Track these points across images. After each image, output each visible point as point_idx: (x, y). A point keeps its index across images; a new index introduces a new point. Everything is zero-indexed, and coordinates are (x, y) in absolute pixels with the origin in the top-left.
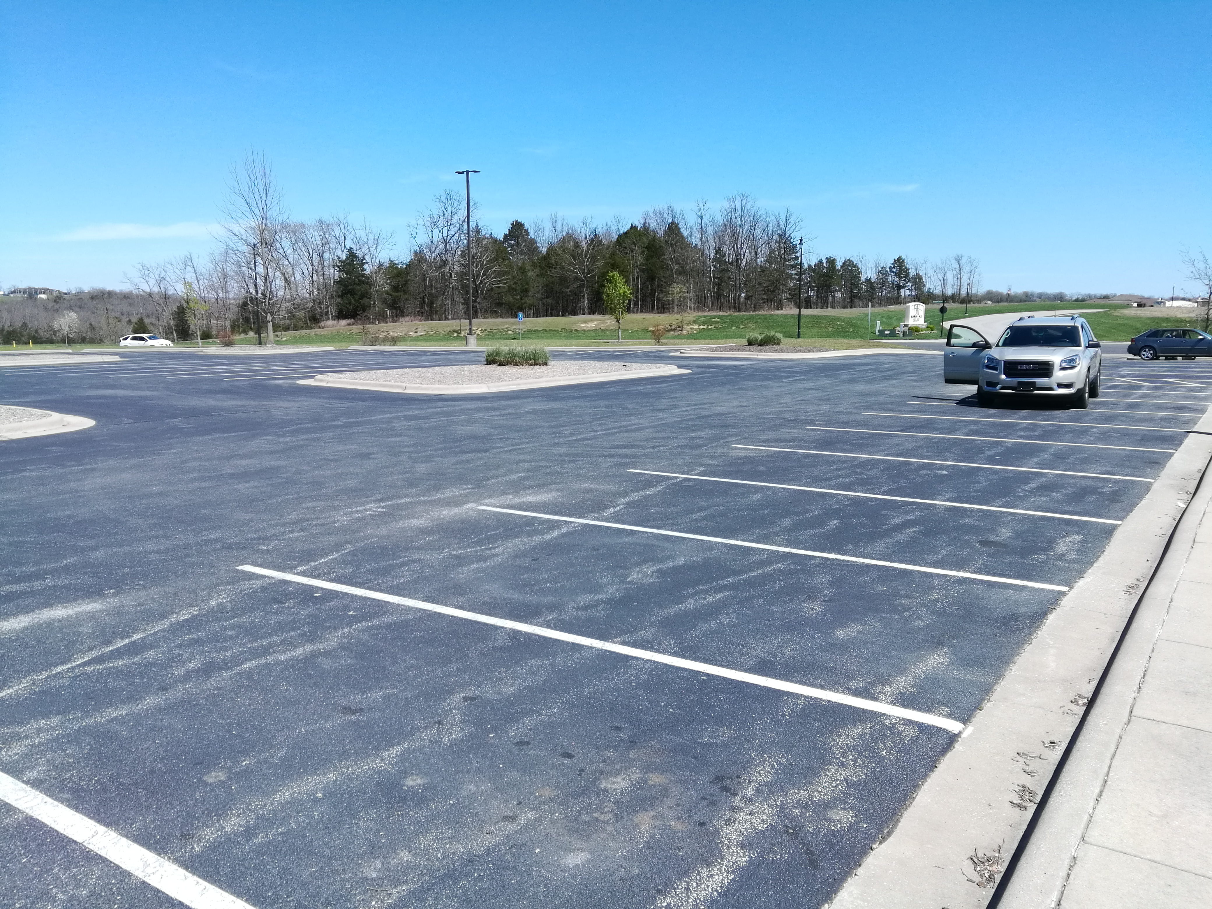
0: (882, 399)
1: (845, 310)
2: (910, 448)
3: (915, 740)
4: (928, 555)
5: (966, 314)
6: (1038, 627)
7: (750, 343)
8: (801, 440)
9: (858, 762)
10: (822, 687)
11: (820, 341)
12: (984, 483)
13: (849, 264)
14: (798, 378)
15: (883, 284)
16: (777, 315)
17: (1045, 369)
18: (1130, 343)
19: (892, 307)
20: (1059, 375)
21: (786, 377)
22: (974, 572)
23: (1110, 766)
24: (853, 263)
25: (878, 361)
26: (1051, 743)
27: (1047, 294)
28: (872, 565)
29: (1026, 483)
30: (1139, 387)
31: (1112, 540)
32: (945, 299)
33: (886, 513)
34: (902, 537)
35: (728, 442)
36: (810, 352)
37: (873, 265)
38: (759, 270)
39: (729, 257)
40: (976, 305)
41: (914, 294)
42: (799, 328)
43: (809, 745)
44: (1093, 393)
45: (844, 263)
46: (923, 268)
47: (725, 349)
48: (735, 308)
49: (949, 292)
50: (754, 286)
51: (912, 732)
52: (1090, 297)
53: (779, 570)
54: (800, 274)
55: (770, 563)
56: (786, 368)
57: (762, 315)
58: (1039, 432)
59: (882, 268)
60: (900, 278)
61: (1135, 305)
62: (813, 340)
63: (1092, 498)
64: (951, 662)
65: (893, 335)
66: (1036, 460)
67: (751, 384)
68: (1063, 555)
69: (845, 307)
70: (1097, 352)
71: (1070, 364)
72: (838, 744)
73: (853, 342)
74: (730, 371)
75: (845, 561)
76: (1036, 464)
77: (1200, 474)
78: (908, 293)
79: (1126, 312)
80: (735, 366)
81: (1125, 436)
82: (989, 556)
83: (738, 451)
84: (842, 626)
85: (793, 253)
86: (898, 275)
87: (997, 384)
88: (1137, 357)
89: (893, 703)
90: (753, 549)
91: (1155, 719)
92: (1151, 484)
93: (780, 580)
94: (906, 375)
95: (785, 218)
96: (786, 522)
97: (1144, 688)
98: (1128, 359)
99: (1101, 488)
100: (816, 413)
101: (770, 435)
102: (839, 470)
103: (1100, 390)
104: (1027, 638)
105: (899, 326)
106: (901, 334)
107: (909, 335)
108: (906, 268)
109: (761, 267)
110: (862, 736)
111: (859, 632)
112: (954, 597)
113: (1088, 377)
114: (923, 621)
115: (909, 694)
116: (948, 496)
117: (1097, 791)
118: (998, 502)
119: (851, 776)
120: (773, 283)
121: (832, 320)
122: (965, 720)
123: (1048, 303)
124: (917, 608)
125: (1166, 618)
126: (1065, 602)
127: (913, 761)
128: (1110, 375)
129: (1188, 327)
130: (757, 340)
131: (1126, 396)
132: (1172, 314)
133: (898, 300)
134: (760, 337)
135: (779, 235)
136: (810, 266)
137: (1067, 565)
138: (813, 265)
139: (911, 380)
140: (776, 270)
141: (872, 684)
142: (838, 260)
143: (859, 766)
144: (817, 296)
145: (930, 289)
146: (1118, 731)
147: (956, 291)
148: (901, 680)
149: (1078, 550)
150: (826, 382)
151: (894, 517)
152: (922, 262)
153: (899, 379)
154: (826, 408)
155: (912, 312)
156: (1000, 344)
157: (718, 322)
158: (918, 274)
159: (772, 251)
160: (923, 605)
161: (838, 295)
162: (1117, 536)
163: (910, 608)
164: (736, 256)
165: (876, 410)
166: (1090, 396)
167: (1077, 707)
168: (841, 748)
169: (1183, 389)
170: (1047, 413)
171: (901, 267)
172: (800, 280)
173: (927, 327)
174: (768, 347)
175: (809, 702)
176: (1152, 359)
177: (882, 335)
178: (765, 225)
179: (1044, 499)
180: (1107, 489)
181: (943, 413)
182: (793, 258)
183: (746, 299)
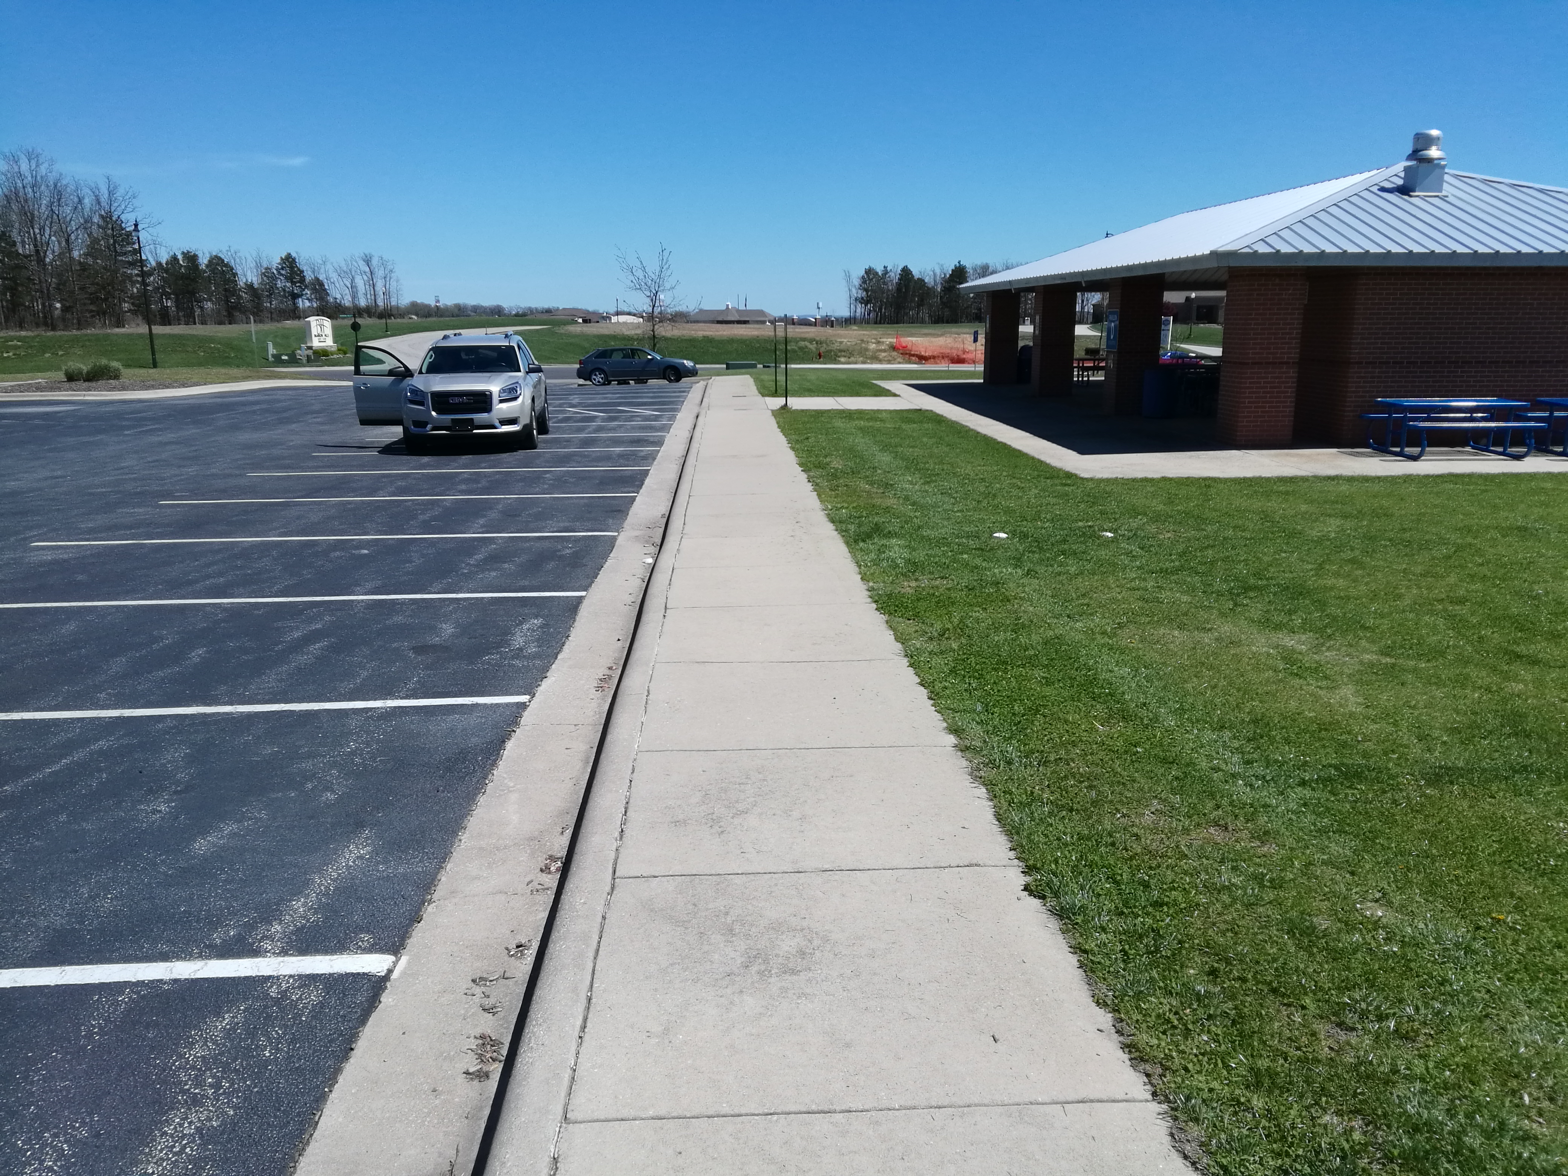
0: (276, 452)
1: (222, 327)
2: (316, 520)
3: (318, 1011)
4: (342, 681)
5: (387, 333)
6: (494, 764)
7: (71, 378)
8: (149, 525)
9: (222, 1087)
10: (164, 957)
11: (184, 373)
12: (418, 561)
13: (216, 262)
14: (148, 428)
15: (272, 291)
16: (117, 335)
17: (482, 401)
18: (578, 366)
19: (288, 323)
20: (502, 409)
21: (128, 428)
22: (407, 697)
23: (594, 971)
24: (223, 261)
25: (271, 397)
26: (518, 947)
27: (482, 306)
28: (257, 714)
29: (470, 555)
30: (592, 419)
31: (577, 618)
32: (358, 312)
33: (280, 624)
34: (303, 659)
35: (25, 539)
36: (168, 387)
37: (253, 265)
38: (78, 268)
39: (24, 246)
40: (399, 320)
41: (315, 305)
42: (153, 354)
43: (136, 1081)
44: (543, 429)
45: (209, 261)
46: (322, 271)
47: (29, 388)
48: (46, 324)
49: (363, 303)
50: (73, 292)
51: (314, 996)
52: (531, 311)
53: (101, 752)
54: (144, 275)
55: (87, 742)
56: (132, 413)
57: (92, 335)
58: (484, 483)
59: (266, 269)
60: (293, 283)
61: (580, 320)
62: (174, 370)
63: (550, 565)
64: (376, 852)
65: (294, 361)
66: (482, 521)
67: (71, 440)
68: (520, 649)
69: (221, 323)
70: (540, 378)
71: (511, 394)
72: (187, 1062)
73: (235, 371)
74: (37, 422)
75: (213, 714)
76: (482, 526)
77: (665, 520)
78: (307, 304)
79: (572, 328)
80: (47, 414)
81: (582, 481)
82: (427, 668)
83: (41, 552)
84: (204, 833)
85: (128, 244)
86: (290, 279)
87: (426, 424)
88: (588, 383)
89: (284, 952)
90: (55, 722)
91: (644, 875)
92: (614, 539)
93: (100, 770)
94: (309, 416)
95: (106, 192)
96: (118, 664)
97: (627, 833)
98: (579, 385)
99: (560, 551)
100: (175, 479)
101: (101, 520)
102: (208, 565)
103: (551, 424)
104: (479, 787)
105: (300, 349)
106: (304, 360)
107: (314, 361)
108: (299, 269)
109: (80, 263)
110: (229, 1033)
111: (233, 835)
112: (378, 741)
113: (533, 409)
114: (333, 791)
115: (309, 928)
116: (369, 586)
117: (579, 1023)
118: (437, 586)
119: (209, 1119)
120: (104, 288)
121: (201, 342)
122: (395, 948)
123: (484, 317)
124: (324, 771)
125: (644, 719)
126: (527, 717)
127: (315, 1051)
128: (560, 405)
129: (636, 345)
130: (81, 373)
131: (580, 430)
132: (618, 331)
133: (296, 314)
134: (85, 369)
135: (102, 216)
136: (159, 264)
137: (525, 663)
138: (164, 262)
139: (318, 423)
140: (105, 268)
141: (251, 927)
142: (200, 255)
143: (224, 1093)
144: (177, 307)
145: (336, 298)
146: (600, 909)
147: (371, 302)
148: (298, 905)
149: (538, 640)
150: (192, 431)
151: (291, 629)
152: (321, 262)
153: (299, 422)
154: (192, 470)
155: (315, 330)
156: (424, 371)
157: (19, 347)
158: (317, 279)
159: (95, 241)
160: (334, 765)
161: (209, 305)
162: (584, 611)
163: (314, 775)
164: (35, 246)
165: (268, 469)
166: (539, 433)
167: (550, 876)
168: (193, 1068)
169: (639, 419)
170: (493, 457)
171: (292, 268)
172: (144, 284)
173: (339, 350)
174: (100, 383)
175: (138, 993)
176: (604, 384)
177: (278, 361)
178: (76, 200)
179: (494, 574)
180: (568, 551)
181: (362, 467)
182: (130, 251)
183: (62, 310)
